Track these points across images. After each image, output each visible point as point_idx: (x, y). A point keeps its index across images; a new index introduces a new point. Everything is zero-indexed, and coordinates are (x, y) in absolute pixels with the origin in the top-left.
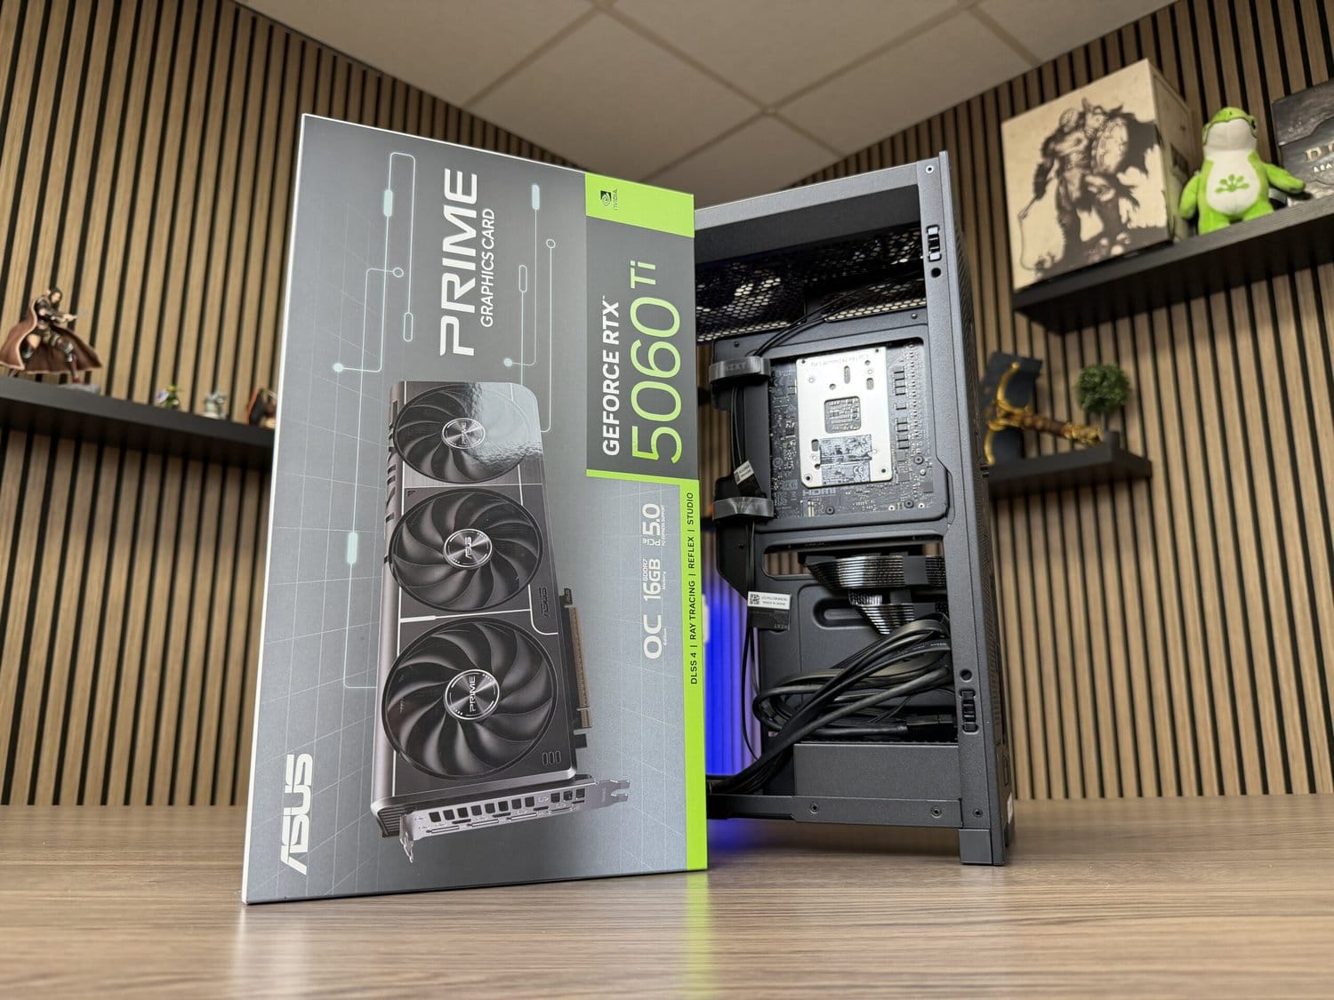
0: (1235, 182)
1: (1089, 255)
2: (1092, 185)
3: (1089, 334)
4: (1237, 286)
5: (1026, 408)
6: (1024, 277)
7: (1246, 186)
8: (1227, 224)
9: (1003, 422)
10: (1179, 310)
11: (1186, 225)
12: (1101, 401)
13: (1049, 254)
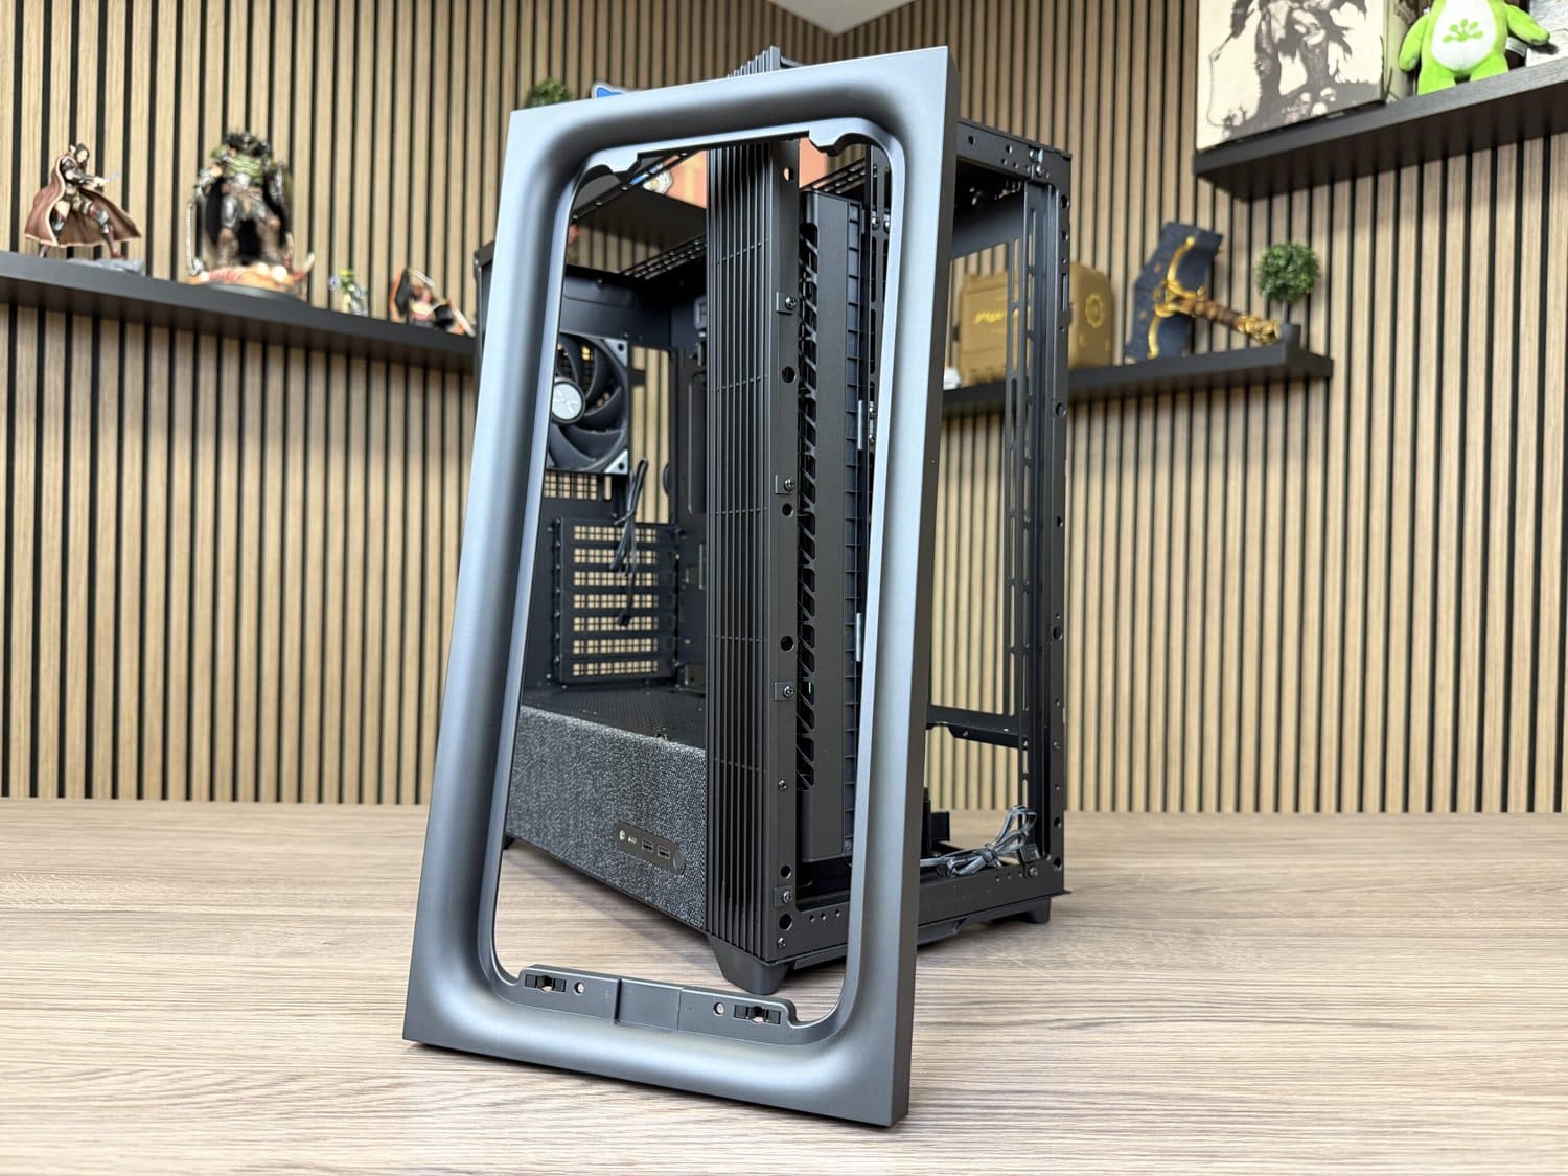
0: (1467, 29)
1: (1287, 113)
2: (1299, 23)
3: (1280, 202)
4: (1456, 154)
5: (1200, 292)
6: (1210, 135)
7: (1479, 35)
8: (1452, 83)
9: (1171, 307)
10: (1387, 180)
11: (1405, 77)
12: (1284, 288)
13: (1241, 108)
